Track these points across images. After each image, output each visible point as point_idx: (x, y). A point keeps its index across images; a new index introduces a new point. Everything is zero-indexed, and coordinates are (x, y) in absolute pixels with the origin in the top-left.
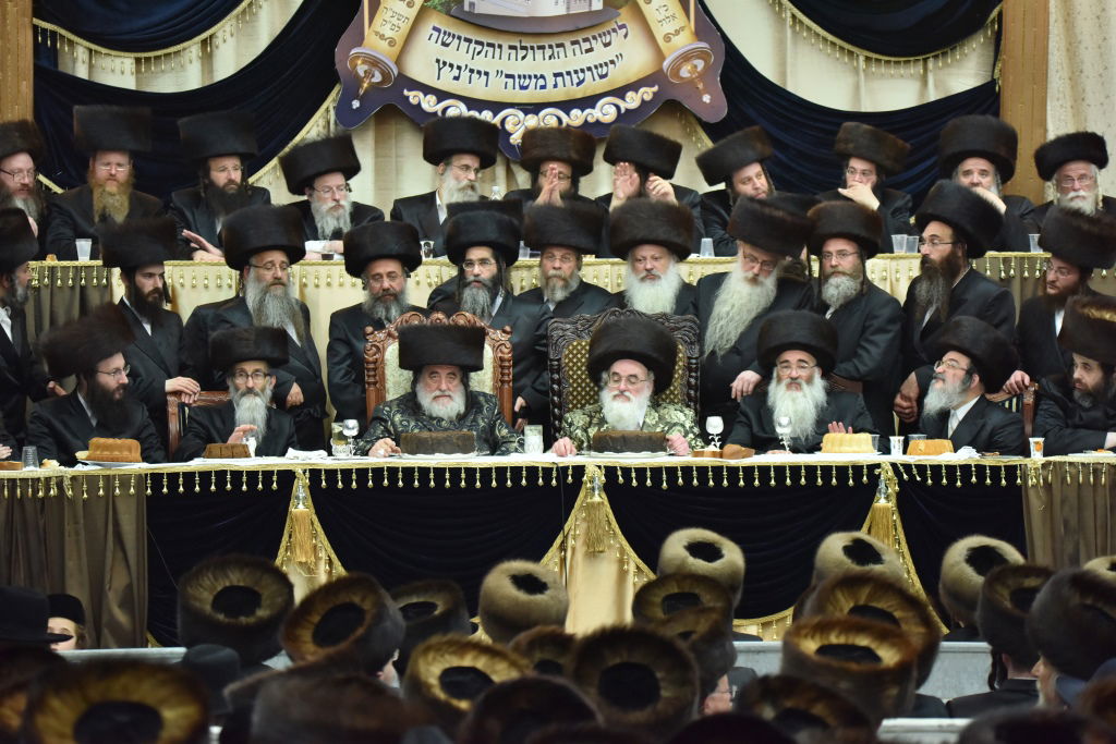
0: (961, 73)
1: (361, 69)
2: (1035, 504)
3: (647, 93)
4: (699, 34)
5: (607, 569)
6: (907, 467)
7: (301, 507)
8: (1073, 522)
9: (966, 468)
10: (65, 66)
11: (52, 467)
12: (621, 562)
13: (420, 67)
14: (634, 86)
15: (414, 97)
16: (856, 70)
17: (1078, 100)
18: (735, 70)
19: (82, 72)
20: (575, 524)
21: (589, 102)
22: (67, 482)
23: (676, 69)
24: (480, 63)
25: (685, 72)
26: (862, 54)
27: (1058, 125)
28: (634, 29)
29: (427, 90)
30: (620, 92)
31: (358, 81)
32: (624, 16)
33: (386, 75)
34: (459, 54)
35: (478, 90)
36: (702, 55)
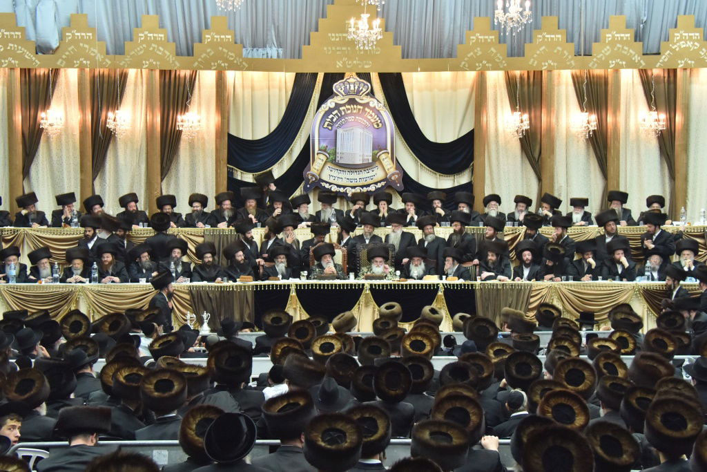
0: (463, 179)
1: (310, 177)
2: (478, 294)
3: (383, 183)
4: (396, 169)
5: (370, 310)
6: (446, 284)
7: (293, 294)
8: (487, 298)
9: (461, 285)
10: (235, 177)
11: (231, 283)
12: (374, 308)
13: (325, 177)
14: (380, 182)
15: (323, 184)
16: (437, 178)
17: (493, 186)
18: (406, 177)
19: (239, 178)
20: (362, 298)
21: (368, 186)
22: (234, 287)
23: (390, 178)
24: (340, 176)
25: (393, 178)
26: (438, 174)
27: (487, 193)
28: (380, 167)
29: (327, 182)
30: (376, 183)
31: (309, 180)
32: (377, 164)
33: (316, 179)
34: (335, 173)
35: (340, 182)
36: (397, 174)
